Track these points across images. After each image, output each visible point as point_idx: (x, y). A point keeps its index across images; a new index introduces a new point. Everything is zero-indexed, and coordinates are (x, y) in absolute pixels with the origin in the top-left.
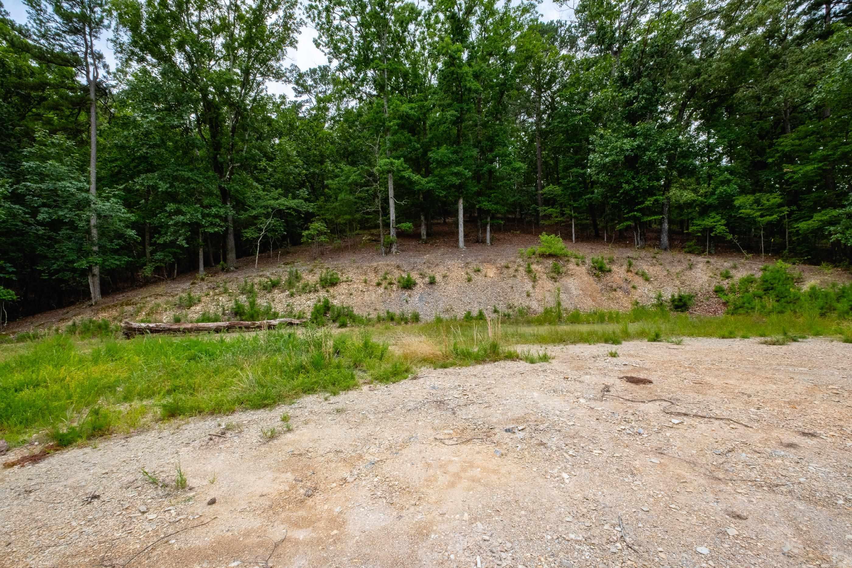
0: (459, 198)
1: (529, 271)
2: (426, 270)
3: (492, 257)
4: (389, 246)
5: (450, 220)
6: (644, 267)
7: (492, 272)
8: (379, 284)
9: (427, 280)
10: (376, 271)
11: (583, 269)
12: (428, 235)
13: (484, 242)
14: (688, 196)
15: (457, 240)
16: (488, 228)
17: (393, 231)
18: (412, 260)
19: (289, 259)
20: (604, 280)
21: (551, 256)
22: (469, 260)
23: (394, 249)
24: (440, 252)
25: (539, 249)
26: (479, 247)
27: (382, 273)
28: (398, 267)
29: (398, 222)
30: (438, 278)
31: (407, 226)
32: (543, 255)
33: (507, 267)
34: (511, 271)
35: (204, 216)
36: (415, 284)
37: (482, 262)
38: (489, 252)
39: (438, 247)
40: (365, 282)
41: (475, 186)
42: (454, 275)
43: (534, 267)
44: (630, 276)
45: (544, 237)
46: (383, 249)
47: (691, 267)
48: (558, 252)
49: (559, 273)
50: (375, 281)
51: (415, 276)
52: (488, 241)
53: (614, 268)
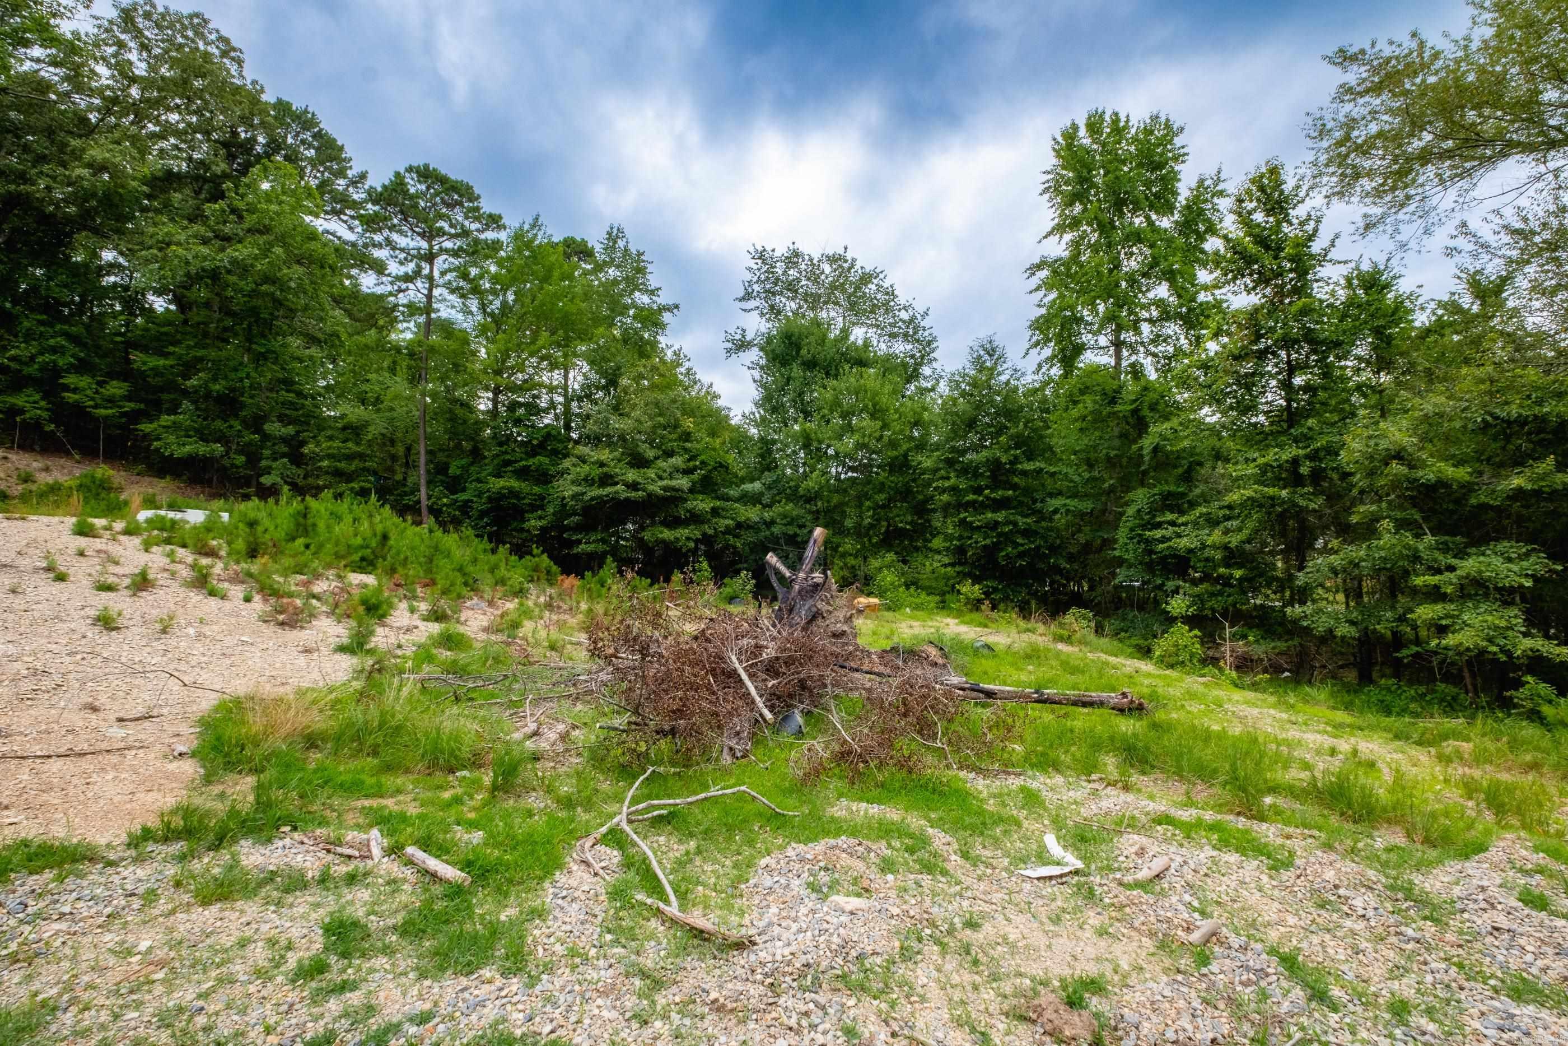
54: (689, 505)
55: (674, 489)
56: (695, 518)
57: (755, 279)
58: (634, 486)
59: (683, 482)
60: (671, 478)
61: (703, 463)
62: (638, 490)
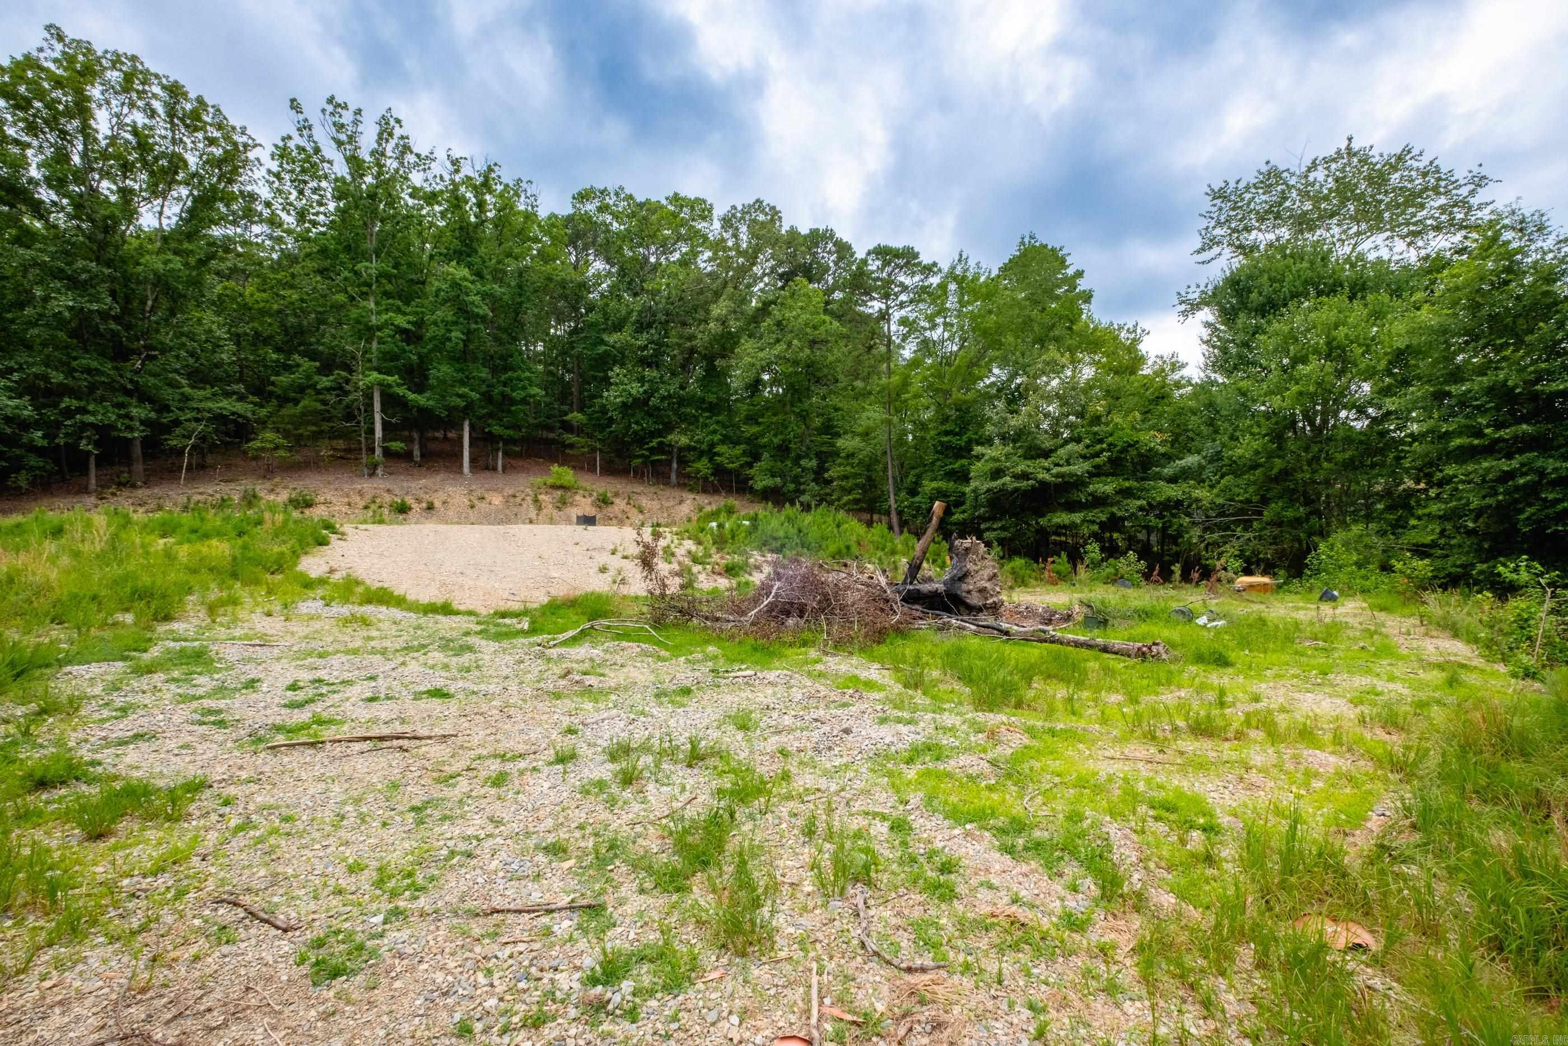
0: (464, 419)
1: (536, 501)
2: (422, 495)
3: (500, 486)
4: (375, 467)
5: (451, 435)
6: (644, 502)
7: (497, 500)
8: (366, 507)
9: (424, 505)
10: (361, 493)
11: (589, 500)
12: (422, 456)
13: (495, 469)
14: (684, 440)
15: (461, 466)
16: (500, 454)
17: (378, 451)
18: (405, 484)
19: (229, 475)
20: (605, 511)
21: (561, 487)
22: (474, 487)
23: (379, 472)
24: (439, 478)
25: (550, 481)
26: (488, 474)
27: (368, 497)
28: (388, 491)
29: (385, 439)
30: (437, 504)
31: (397, 445)
32: (554, 487)
33: (514, 496)
34: (518, 500)
35: (119, 416)
36: (410, 509)
37: (487, 490)
38: (498, 480)
39: (437, 471)
40: (349, 504)
41: (483, 408)
42: (455, 501)
43: (541, 497)
44: (627, 508)
45: (555, 468)
46: (366, 471)
47: (681, 502)
48: (566, 484)
49: (564, 503)
50: (362, 503)
51: (409, 500)
52: (500, 468)
53: (617, 501)
54: (1091, 488)
55: (1072, 475)
56: (1099, 501)
57: (1213, 223)
58: (1025, 476)
59: (1080, 468)
60: (1069, 464)
61: (1110, 445)
62: (1028, 479)
